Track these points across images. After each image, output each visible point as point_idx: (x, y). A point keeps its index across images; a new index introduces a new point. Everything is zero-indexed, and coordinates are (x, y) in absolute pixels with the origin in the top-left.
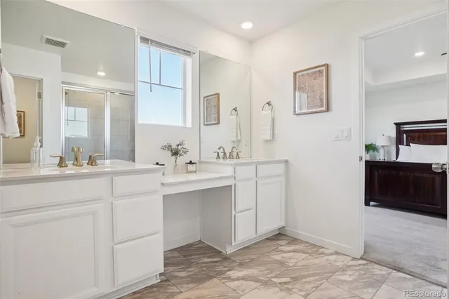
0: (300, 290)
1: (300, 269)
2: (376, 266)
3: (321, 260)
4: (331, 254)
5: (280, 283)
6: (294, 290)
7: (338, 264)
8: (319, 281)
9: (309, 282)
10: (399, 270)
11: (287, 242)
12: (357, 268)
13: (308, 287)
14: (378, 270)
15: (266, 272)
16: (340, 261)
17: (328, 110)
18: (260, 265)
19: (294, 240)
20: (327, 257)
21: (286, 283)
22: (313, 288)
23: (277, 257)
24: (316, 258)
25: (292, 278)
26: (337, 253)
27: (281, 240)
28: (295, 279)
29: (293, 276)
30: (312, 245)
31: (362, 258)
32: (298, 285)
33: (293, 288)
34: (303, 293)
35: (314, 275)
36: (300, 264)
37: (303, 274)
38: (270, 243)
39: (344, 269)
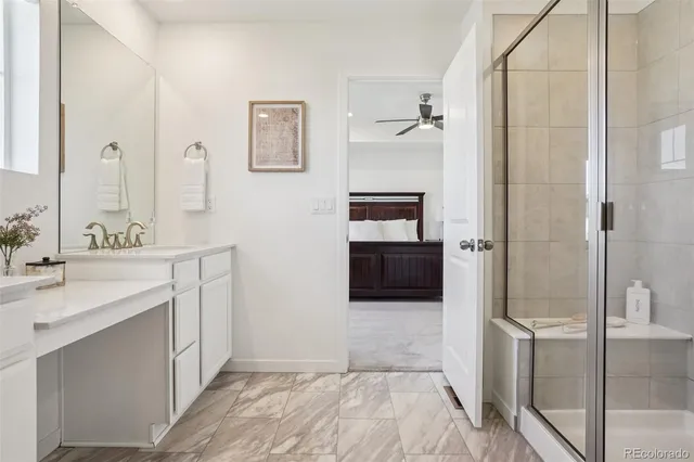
0: (322, 447)
1: (295, 417)
2: (368, 374)
3: (310, 393)
4: (315, 379)
5: (289, 452)
6: (315, 452)
7: (333, 388)
8: (331, 422)
9: (322, 429)
10: (389, 370)
11: (244, 382)
12: (354, 384)
13: (327, 436)
14: (375, 378)
15: (253, 445)
16: (333, 384)
17: (304, 169)
18: (234, 439)
19: (252, 377)
20: (313, 385)
21: (295, 447)
22: (332, 435)
23: (250, 412)
24: (302, 391)
25: (297, 435)
26: (320, 375)
27: (233, 382)
28: (302, 435)
29: (295, 431)
30: (282, 374)
31: (349, 371)
32: (314, 443)
33: (311, 450)
34: (328, 450)
35: (319, 417)
36: (289, 409)
37: (305, 422)
38: (220, 394)
39: (343, 392)
